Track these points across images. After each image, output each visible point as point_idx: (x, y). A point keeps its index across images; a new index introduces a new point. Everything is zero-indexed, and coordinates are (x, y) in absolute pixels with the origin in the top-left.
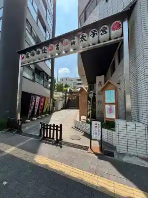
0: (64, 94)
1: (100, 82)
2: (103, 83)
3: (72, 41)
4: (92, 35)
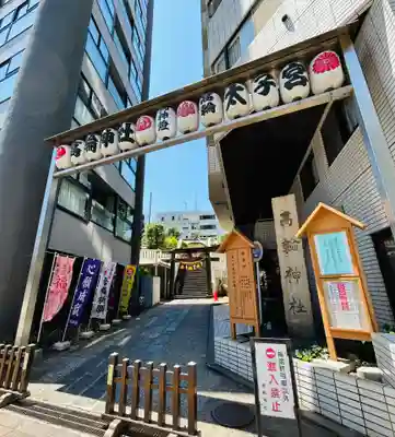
0: (169, 257)
1: (286, 215)
4: (261, 89)
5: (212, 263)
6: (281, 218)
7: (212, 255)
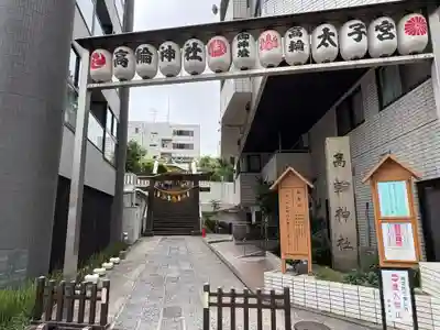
0: (146, 184)
1: (339, 157)
2: (347, 157)
3: (295, 39)
4: (356, 36)
5: (201, 194)
6: (335, 159)
7: (202, 184)
